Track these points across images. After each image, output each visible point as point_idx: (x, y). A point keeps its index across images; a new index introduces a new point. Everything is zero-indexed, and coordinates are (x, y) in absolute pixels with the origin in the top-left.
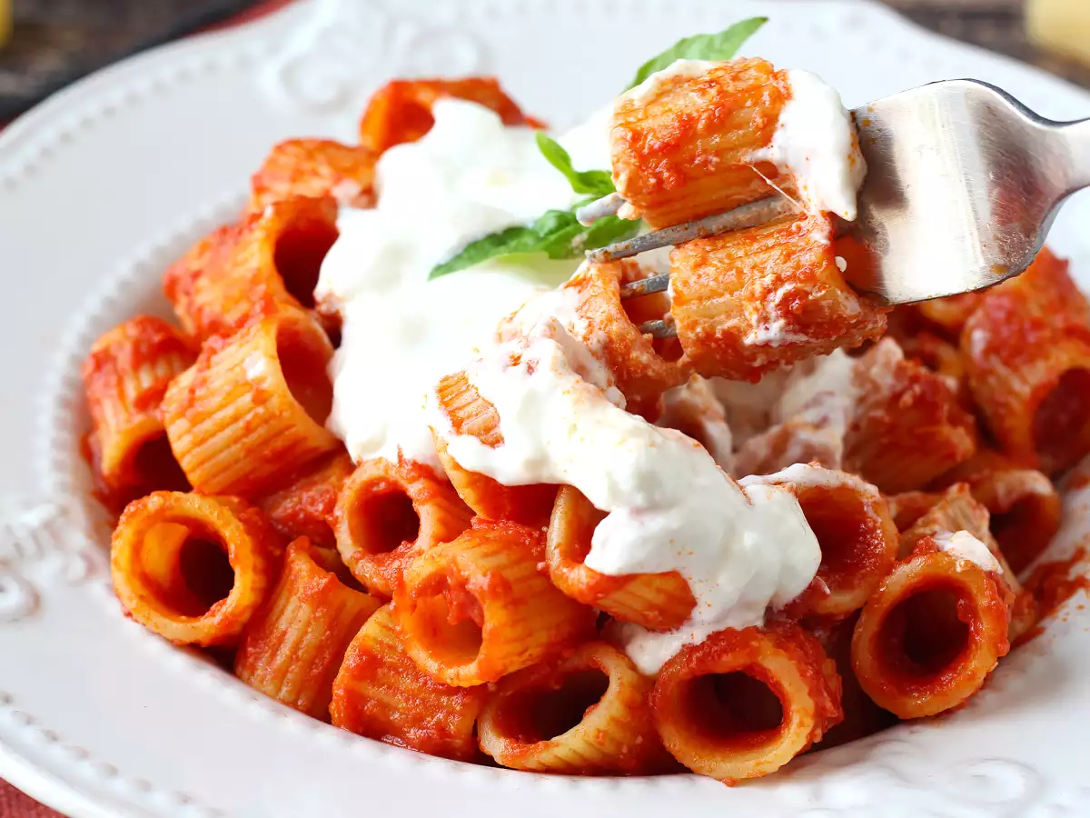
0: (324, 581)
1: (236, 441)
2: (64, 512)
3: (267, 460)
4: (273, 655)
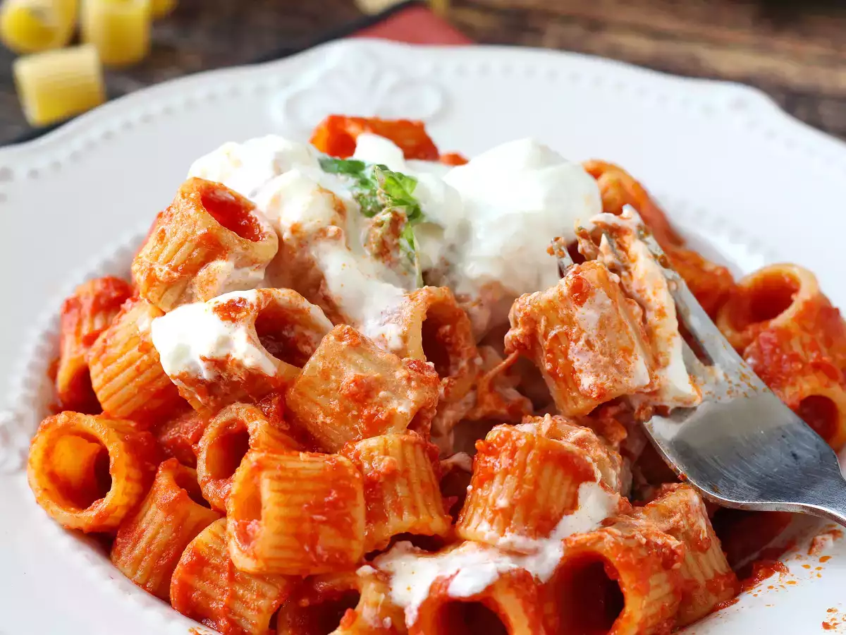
0: (175, 495)
1: (132, 380)
2: (20, 419)
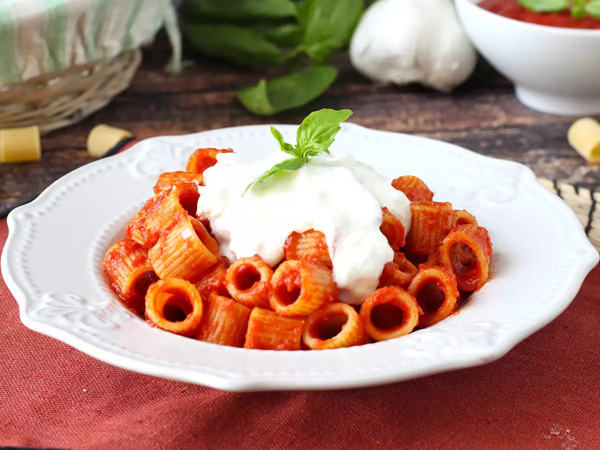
0: (230, 301)
1: (181, 263)
3: (194, 269)
4: (215, 331)
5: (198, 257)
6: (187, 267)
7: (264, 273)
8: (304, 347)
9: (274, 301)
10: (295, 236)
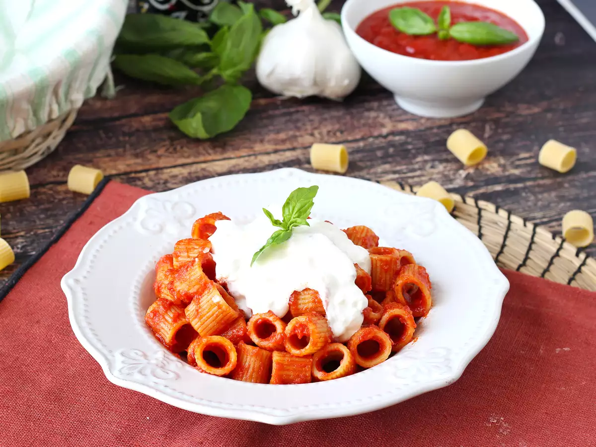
1: (213, 321)
3: (222, 324)
4: (248, 372)
5: (226, 315)
6: (218, 323)
7: (278, 325)
8: (314, 380)
9: (288, 346)
10: (296, 294)
